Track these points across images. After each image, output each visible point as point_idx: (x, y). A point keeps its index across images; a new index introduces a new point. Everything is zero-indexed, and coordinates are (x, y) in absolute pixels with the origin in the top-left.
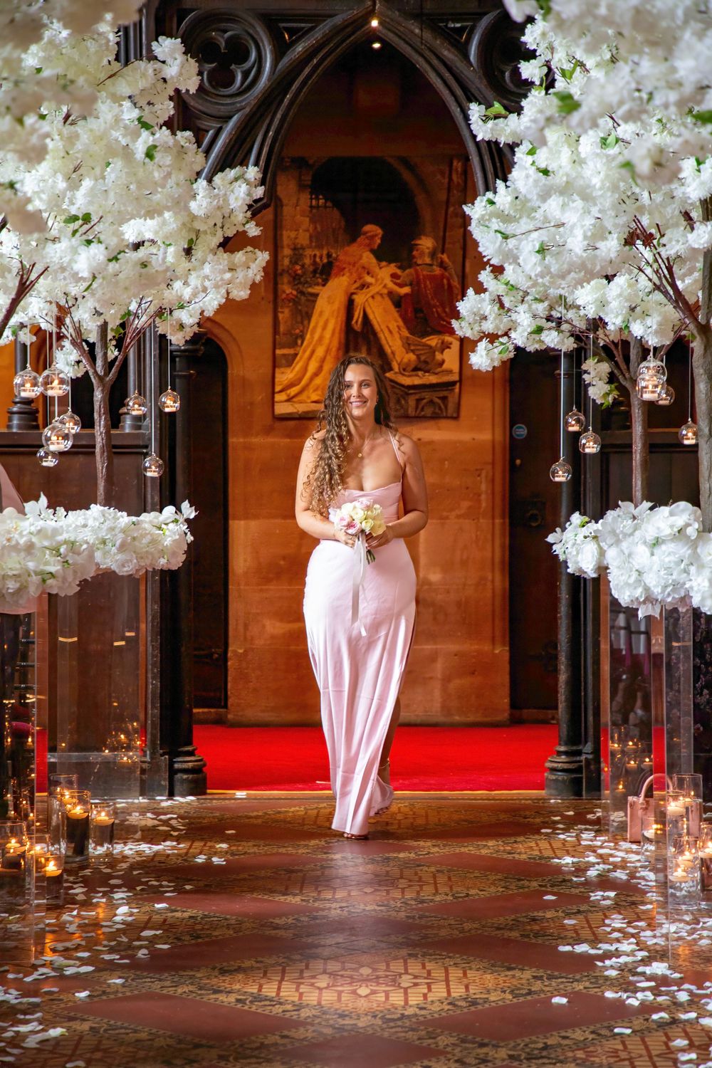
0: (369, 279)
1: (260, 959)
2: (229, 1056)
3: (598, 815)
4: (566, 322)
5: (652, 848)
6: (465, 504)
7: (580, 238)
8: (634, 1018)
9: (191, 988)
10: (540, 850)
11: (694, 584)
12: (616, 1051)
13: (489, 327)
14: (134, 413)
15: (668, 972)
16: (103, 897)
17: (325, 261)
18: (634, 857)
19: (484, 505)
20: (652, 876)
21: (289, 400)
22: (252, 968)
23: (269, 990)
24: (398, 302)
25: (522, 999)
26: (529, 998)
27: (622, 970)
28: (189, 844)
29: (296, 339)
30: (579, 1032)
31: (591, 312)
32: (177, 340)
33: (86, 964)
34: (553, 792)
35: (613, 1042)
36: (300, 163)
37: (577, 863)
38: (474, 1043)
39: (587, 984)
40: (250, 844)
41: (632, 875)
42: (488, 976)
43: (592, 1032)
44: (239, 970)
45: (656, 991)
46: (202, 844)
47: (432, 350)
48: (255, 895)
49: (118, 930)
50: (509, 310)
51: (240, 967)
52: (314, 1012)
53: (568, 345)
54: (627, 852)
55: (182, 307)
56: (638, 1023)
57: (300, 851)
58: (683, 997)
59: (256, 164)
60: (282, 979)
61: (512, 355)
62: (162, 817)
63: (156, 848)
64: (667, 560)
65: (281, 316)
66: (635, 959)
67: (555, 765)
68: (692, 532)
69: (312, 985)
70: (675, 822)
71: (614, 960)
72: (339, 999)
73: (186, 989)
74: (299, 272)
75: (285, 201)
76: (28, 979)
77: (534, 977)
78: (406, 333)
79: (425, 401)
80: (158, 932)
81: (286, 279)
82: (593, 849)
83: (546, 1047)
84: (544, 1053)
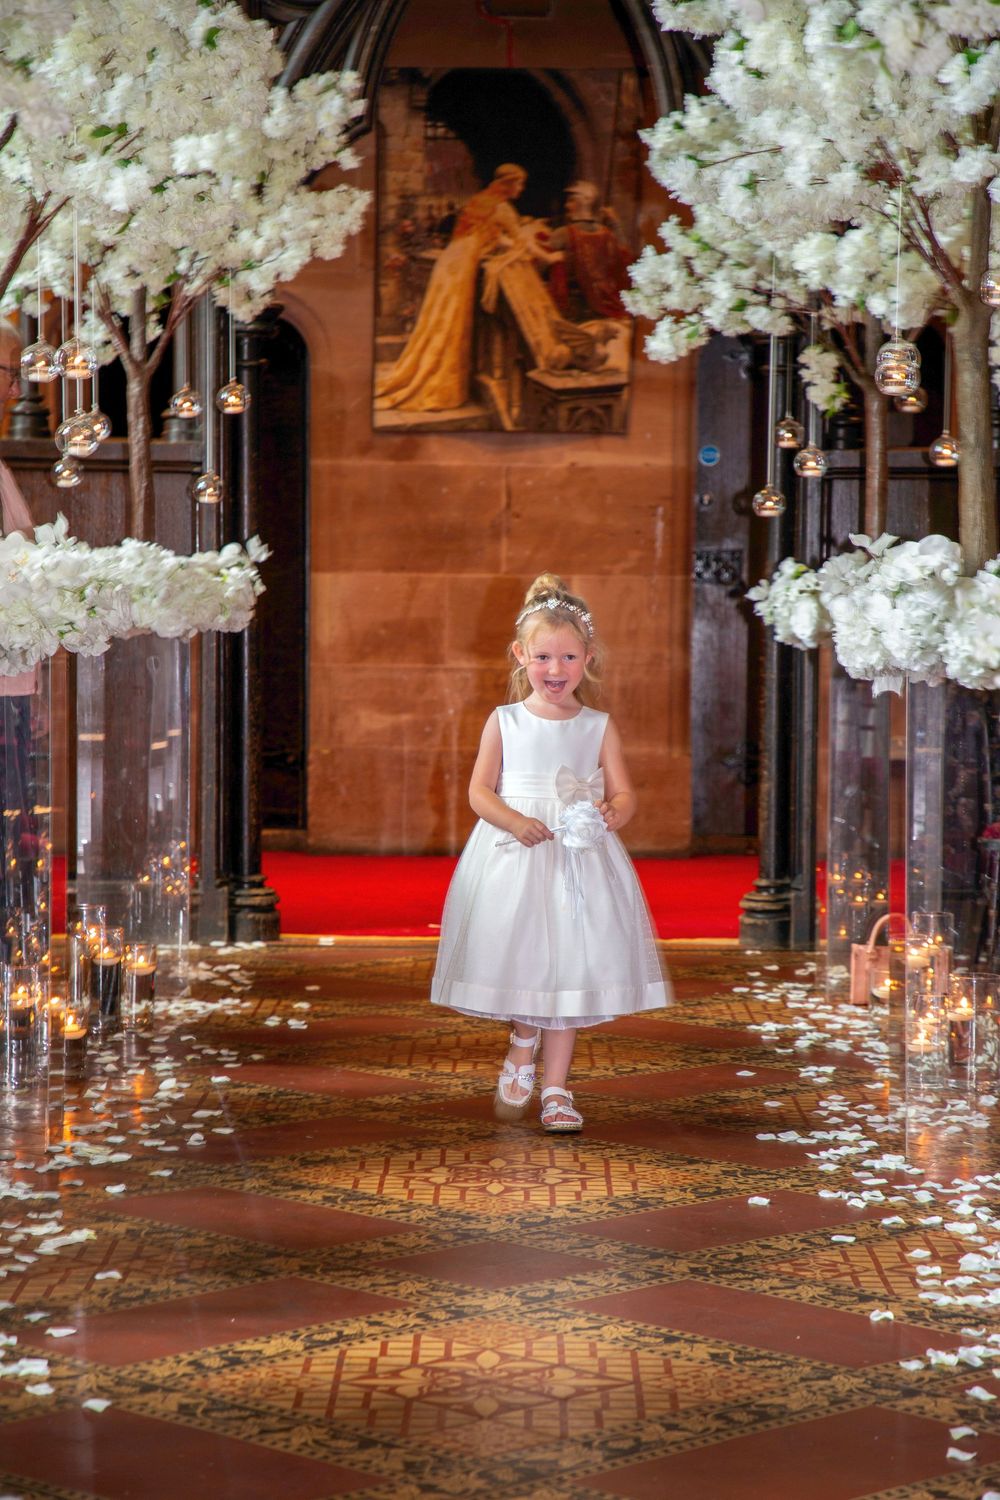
0: (505, 240)
1: (355, 1147)
2: (316, 1267)
3: (811, 970)
4: (780, 296)
5: (886, 1012)
6: (635, 555)
7: (804, 167)
8: (858, 1224)
9: (262, 1182)
10: (732, 1015)
11: (950, 647)
12: (835, 1264)
13: (673, 300)
14: (184, 414)
15: (904, 1167)
16: (140, 1068)
17: (445, 213)
18: (858, 1024)
19: (659, 553)
20: (883, 1047)
21: (395, 407)
22: (343, 1159)
23: (369, 1185)
24: (546, 272)
25: (708, 1200)
26: (718, 1198)
27: (843, 1164)
28: (257, 1002)
29: (403, 323)
30: (784, 1240)
31: (815, 281)
32: (243, 314)
33: (120, 1151)
34: (749, 940)
35: (830, 1252)
36: (412, 76)
37: (783, 1030)
38: (643, 1253)
39: (796, 1181)
40: (341, 1003)
41: (856, 1046)
42: (663, 1171)
43: (802, 1241)
44: (326, 1161)
45: (888, 1191)
46: (274, 1002)
47: (591, 341)
48: (347, 1068)
49: (162, 1109)
50: (700, 279)
51: (328, 1158)
52: (429, 1214)
53: (782, 327)
54: (851, 1016)
55: (250, 267)
56: (864, 1229)
57: (408, 1013)
58: (924, 1197)
59: (355, 68)
60: (386, 1172)
61: (703, 341)
62: (220, 968)
63: (212, 1007)
64: (915, 614)
65: (384, 291)
66: (860, 1150)
67: (753, 905)
68: (948, 575)
69: (427, 1180)
70: (915, 978)
71: (832, 1151)
72: (463, 1197)
73: (256, 1184)
74: (410, 229)
75: (390, 129)
76: (41, 1170)
77: (724, 1173)
78: (556, 316)
79: (581, 411)
80: (218, 1113)
81: (390, 238)
82: (804, 1013)
83: (740, 1259)
84: (738, 1266)
